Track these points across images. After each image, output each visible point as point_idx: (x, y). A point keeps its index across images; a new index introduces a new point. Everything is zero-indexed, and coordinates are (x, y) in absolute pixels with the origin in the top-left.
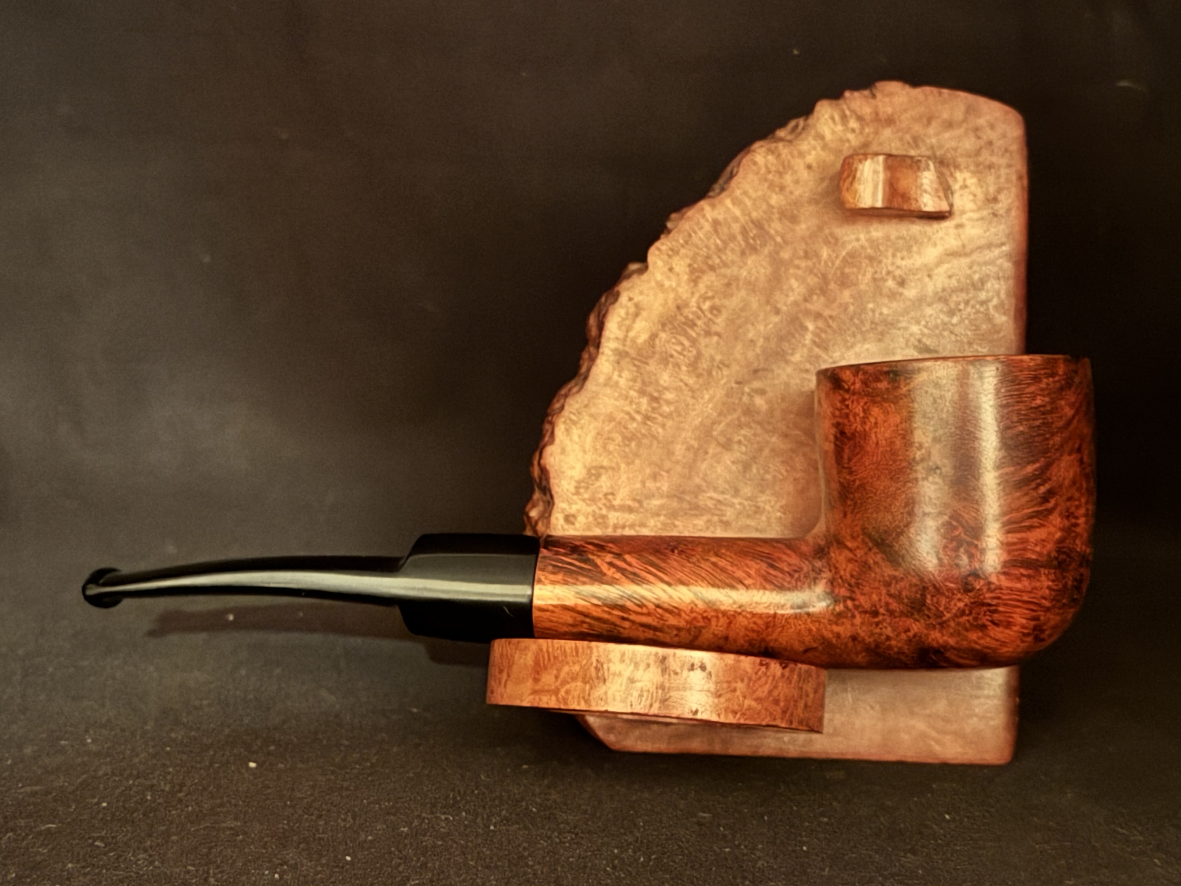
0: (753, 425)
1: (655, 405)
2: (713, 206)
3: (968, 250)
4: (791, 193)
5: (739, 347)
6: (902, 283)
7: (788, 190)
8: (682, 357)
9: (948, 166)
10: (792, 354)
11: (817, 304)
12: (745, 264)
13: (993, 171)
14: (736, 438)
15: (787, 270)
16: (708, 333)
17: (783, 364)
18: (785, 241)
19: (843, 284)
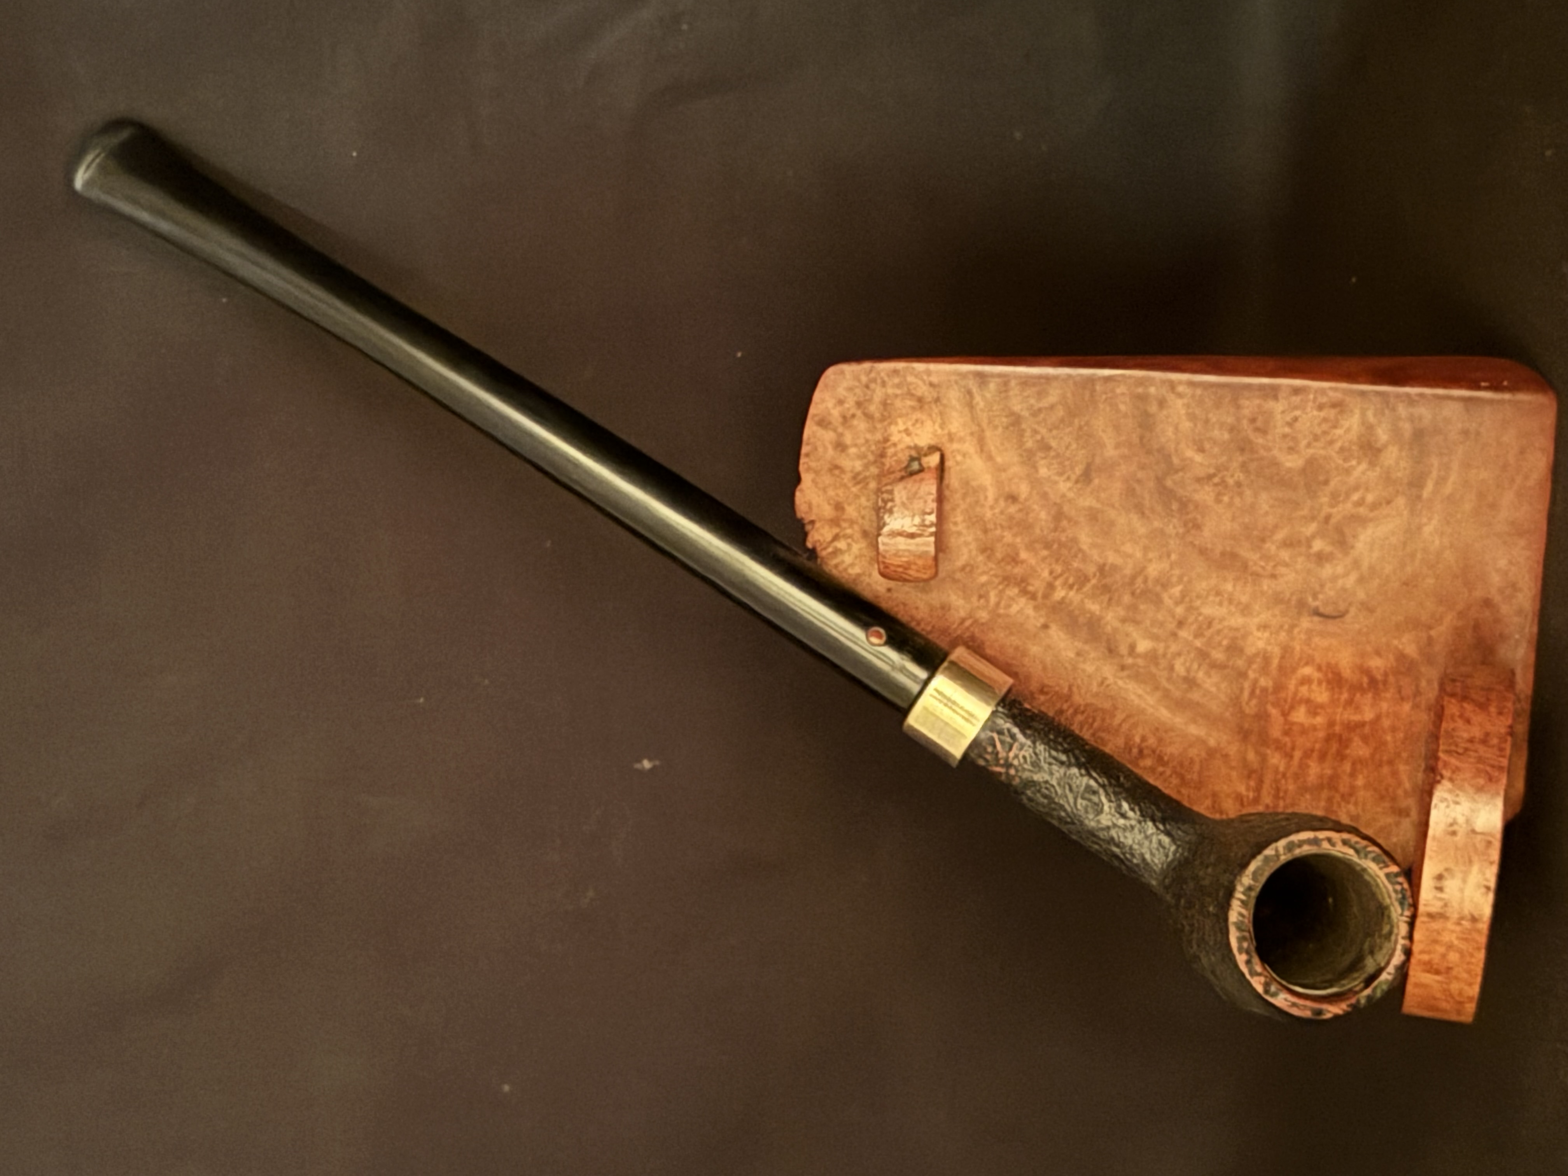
0: (1169, 656)
1: (1146, 752)
3: (975, 428)
6: (1012, 498)
9: (884, 448)
10: (1092, 614)
13: (889, 401)
14: (1183, 672)
17: (1103, 622)
18: (971, 617)
19: (1014, 560)
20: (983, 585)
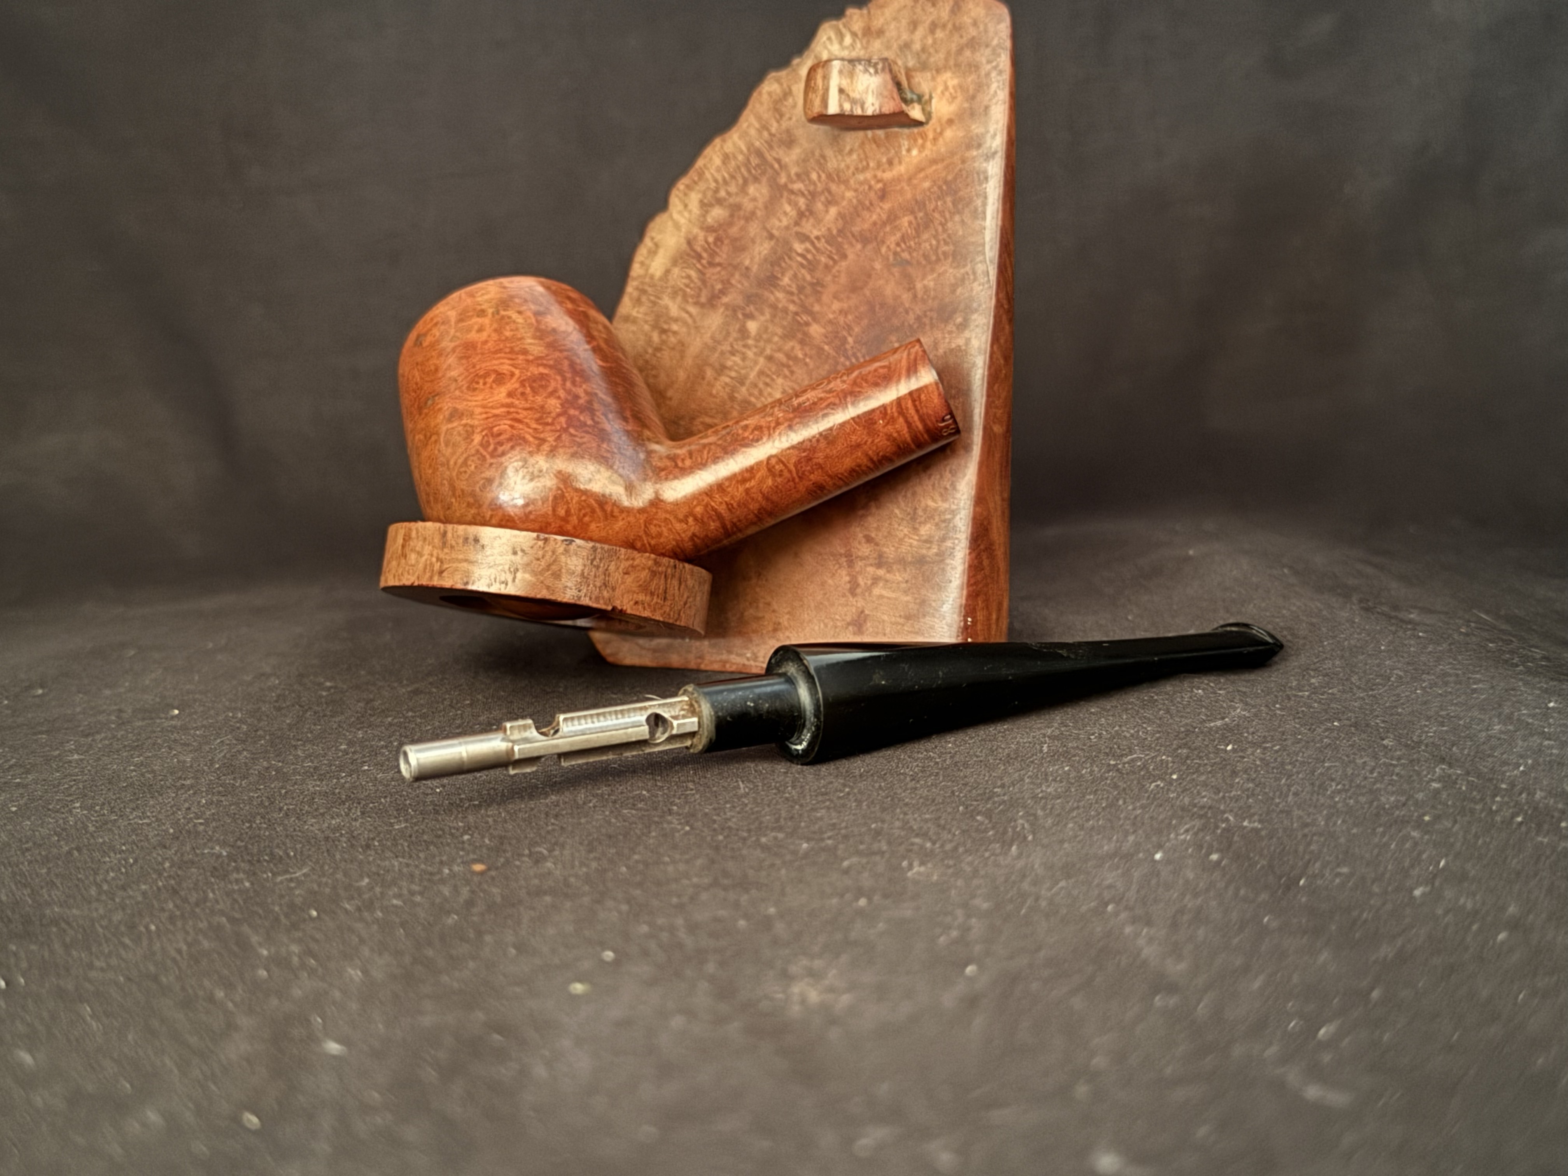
0: (744, 350)
1: (664, 337)
2: (724, 141)
3: (945, 154)
4: (790, 119)
5: (737, 276)
6: (883, 195)
7: (788, 116)
8: (688, 290)
9: (931, 69)
10: (781, 279)
11: (809, 227)
12: (747, 194)
13: (973, 68)
14: (729, 363)
15: (782, 196)
16: (711, 264)
17: (773, 289)
19: (829, 203)
20: (808, 176)
